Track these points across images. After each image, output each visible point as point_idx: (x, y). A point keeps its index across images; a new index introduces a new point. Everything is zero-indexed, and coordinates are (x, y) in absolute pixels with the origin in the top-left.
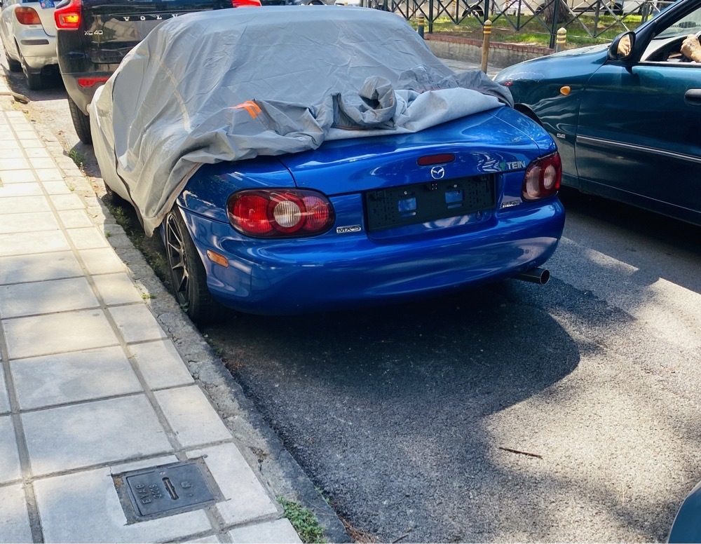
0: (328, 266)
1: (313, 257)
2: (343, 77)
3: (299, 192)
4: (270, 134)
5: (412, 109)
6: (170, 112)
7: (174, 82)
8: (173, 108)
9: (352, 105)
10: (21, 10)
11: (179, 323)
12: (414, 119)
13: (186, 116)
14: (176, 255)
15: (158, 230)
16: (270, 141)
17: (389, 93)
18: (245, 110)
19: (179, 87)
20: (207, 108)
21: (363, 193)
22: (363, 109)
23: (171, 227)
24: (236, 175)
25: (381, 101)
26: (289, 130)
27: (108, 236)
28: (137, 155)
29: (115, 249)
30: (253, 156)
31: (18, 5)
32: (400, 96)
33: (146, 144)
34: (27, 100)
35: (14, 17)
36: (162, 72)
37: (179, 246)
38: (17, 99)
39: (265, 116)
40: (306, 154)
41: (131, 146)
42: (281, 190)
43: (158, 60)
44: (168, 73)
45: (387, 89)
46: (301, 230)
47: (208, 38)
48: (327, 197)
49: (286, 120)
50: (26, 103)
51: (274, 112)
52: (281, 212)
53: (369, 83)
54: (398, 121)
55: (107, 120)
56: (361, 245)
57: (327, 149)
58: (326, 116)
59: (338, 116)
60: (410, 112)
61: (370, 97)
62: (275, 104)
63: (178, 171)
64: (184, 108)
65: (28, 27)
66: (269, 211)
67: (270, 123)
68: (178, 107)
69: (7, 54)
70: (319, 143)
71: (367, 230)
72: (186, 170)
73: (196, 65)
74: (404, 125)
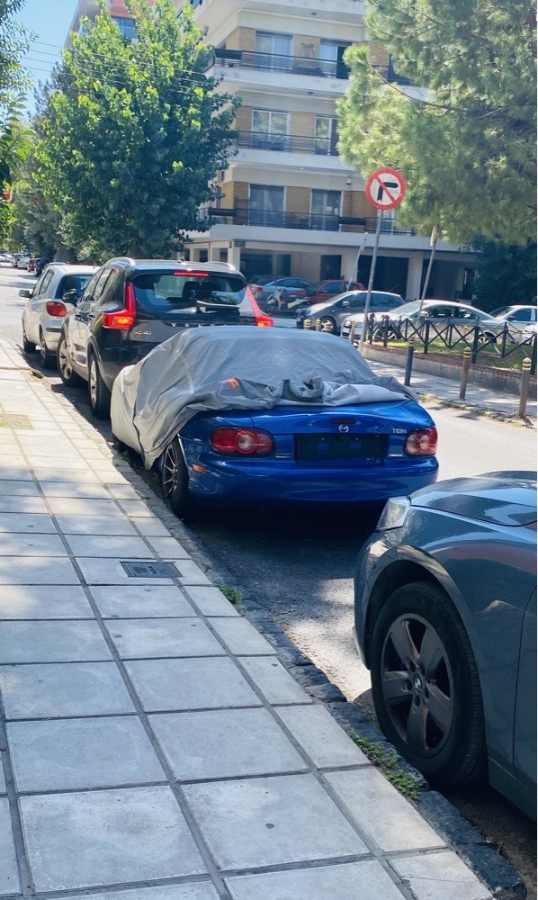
0: (271, 477)
1: (263, 471)
2: (298, 373)
3: (254, 430)
4: (243, 398)
5: (334, 393)
6: (182, 383)
7: (187, 366)
8: (184, 381)
9: (296, 386)
10: (52, 304)
11: (165, 512)
12: (336, 399)
13: (191, 386)
14: (169, 475)
15: (157, 461)
16: (241, 400)
17: (319, 381)
18: (229, 383)
19: (189, 370)
20: (205, 382)
21: (295, 435)
22: (303, 389)
23: (169, 454)
24: (218, 418)
25: (314, 386)
26: (255, 397)
27: (117, 466)
28: (152, 409)
29: (122, 473)
30: (230, 409)
31: (50, 300)
32: (328, 385)
33: (161, 401)
34: (42, 375)
35: (44, 308)
36: (179, 359)
37: (172, 466)
38: (35, 374)
39: (242, 388)
40: (263, 411)
41: (149, 403)
42: (246, 428)
43: (178, 352)
44: (184, 360)
45: (318, 379)
46: (253, 453)
47: (214, 341)
48: (272, 435)
49: (255, 391)
50: (41, 377)
51: (247, 386)
52: (243, 441)
53: (308, 375)
54: (324, 399)
55: (132, 389)
56: (292, 467)
57: (276, 409)
58: (279, 391)
59: (286, 392)
60: (333, 395)
61: (308, 383)
62: (248, 382)
63: (182, 414)
64: (191, 382)
65: (55, 318)
66: (235, 440)
67: (244, 392)
68: (187, 381)
69: (25, 337)
70: (272, 405)
71: (296, 458)
72: (188, 414)
73: (203, 358)
74: (329, 402)
